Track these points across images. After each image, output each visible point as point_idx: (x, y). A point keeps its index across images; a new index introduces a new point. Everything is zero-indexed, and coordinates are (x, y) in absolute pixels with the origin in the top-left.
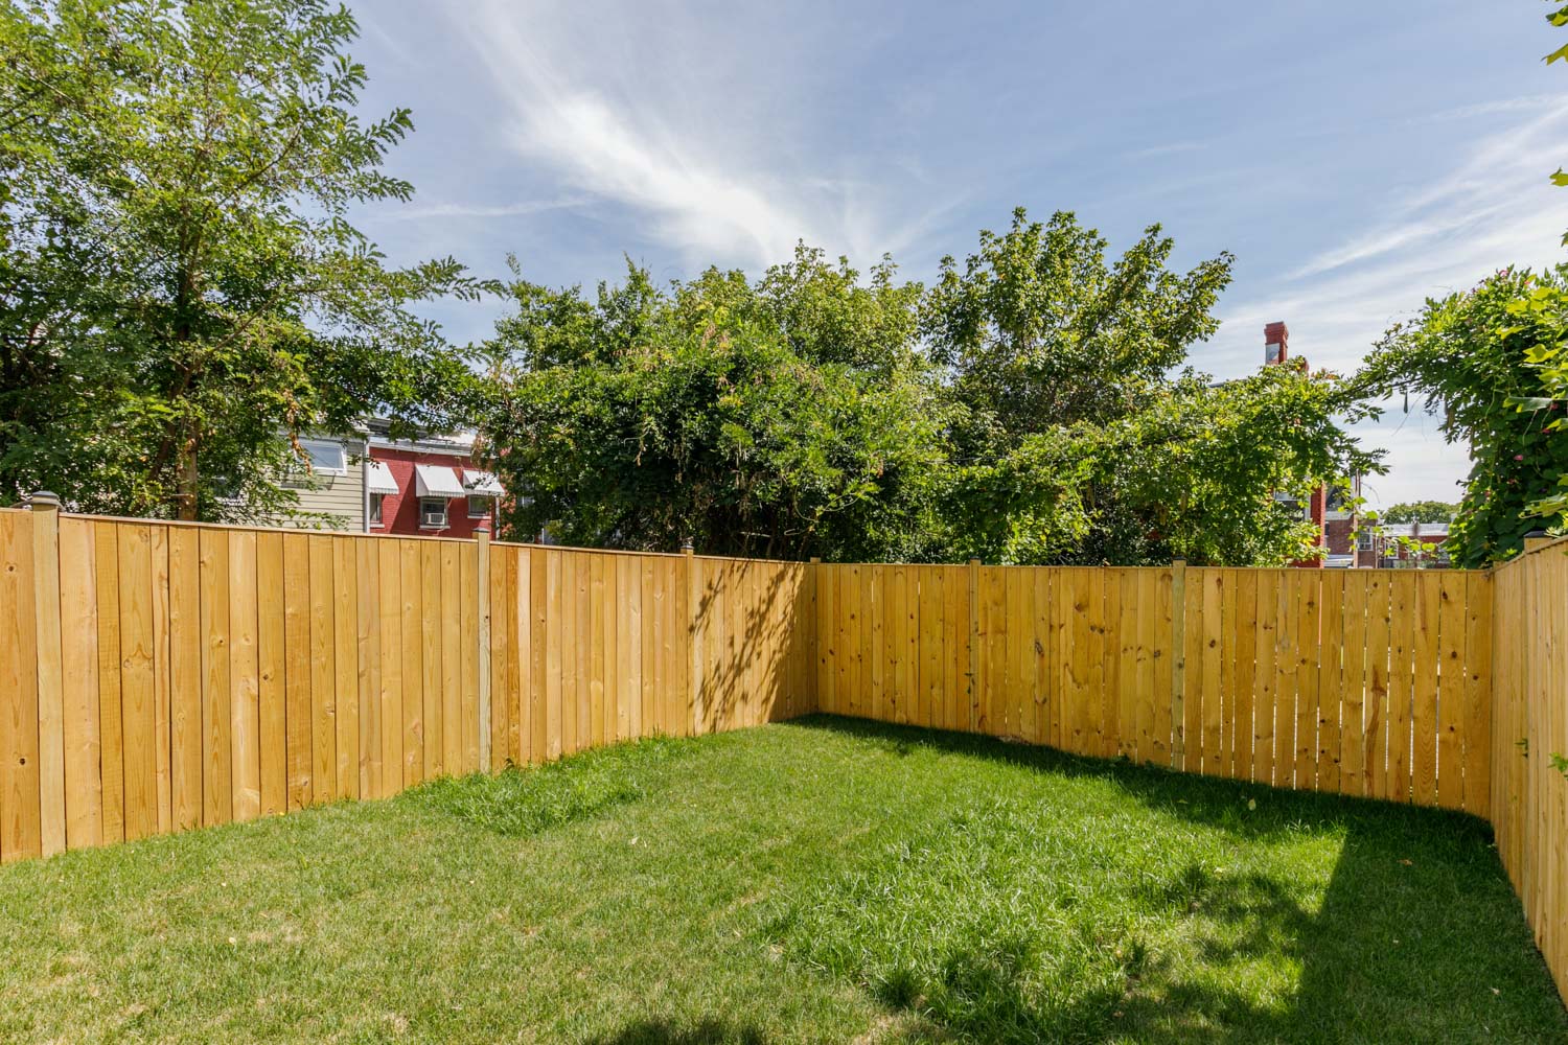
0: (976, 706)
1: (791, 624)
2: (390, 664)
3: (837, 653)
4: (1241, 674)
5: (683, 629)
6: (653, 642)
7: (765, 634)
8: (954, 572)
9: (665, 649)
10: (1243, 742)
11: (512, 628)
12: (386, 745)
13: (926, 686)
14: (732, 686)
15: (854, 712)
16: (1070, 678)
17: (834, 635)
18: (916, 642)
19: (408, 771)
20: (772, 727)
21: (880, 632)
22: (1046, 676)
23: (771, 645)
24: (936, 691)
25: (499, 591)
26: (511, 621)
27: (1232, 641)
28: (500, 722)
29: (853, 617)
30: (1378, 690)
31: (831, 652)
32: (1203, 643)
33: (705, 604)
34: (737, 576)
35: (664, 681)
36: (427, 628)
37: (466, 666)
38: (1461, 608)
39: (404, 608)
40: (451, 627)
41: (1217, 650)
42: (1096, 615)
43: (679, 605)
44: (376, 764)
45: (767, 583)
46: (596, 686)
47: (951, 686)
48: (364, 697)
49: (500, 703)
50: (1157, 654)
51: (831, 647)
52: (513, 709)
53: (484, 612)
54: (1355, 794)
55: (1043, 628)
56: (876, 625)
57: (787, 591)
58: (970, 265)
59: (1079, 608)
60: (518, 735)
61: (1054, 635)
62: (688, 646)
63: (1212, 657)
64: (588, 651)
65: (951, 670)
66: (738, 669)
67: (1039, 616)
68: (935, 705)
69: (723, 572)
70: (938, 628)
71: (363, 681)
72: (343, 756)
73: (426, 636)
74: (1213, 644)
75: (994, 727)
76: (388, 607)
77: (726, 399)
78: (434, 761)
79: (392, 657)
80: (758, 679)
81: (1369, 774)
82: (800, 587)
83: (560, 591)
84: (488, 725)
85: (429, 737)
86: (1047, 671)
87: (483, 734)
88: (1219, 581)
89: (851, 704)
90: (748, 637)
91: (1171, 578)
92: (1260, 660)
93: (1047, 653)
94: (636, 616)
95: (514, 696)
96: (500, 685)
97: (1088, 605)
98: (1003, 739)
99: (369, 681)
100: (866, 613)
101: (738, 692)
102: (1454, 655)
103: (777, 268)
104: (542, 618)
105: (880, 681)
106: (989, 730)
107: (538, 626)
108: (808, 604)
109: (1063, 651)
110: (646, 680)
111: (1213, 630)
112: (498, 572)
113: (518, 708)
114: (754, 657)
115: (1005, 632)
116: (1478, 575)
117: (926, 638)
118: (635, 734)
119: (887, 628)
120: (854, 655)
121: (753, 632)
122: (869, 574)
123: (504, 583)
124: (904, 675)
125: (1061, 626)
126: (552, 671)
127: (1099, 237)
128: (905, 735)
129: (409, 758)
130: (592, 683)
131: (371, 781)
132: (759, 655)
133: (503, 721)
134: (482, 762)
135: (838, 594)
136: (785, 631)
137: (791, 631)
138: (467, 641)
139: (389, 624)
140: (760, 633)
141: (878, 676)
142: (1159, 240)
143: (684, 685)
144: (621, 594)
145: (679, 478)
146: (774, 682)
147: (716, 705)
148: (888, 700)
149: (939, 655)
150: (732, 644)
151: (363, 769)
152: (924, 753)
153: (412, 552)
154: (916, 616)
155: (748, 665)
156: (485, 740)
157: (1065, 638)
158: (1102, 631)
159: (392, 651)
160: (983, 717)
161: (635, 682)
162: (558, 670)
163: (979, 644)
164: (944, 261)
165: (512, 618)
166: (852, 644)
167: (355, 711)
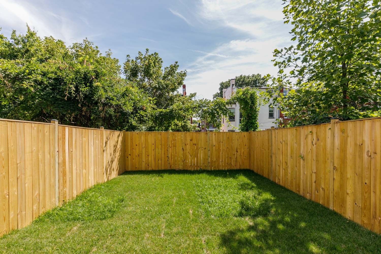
0: (169, 163)
1: (121, 148)
2: (28, 172)
3: (132, 155)
4: (218, 150)
5: (102, 151)
6: (96, 156)
7: (117, 151)
8: (164, 133)
9: (99, 158)
10: (219, 163)
11: (64, 155)
12: (27, 204)
13: (157, 160)
14: (111, 167)
15: (137, 169)
16: (189, 155)
17: (131, 150)
18: (154, 150)
19: (34, 213)
20: (119, 176)
21: (145, 149)
22: (185, 155)
23: (118, 154)
24: (160, 161)
25: (61, 142)
26: (64, 152)
27: (217, 145)
28: (61, 188)
29: (136, 145)
30: (237, 152)
31: (130, 155)
32: (213, 146)
33: (106, 143)
34: (112, 135)
35: (99, 167)
36: (40, 157)
37: (52, 170)
38: (246, 138)
39: (33, 150)
40: (47, 156)
41: (215, 147)
42: (194, 141)
43: (101, 144)
44: (24, 213)
45: (117, 137)
46: (84, 171)
47: (163, 159)
48: (19, 188)
49: (61, 181)
50: (205, 149)
51: (129, 153)
52: (65, 182)
53: (57, 150)
54: (234, 169)
55: (184, 145)
56: (143, 147)
57: (120, 139)
58: (136, 59)
59: (191, 140)
60: (66, 191)
61: (186, 146)
62: (103, 156)
63: (214, 148)
64: (82, 160)
65: (163, 155)
66: (112, 162)
67: (183, 142)
68: (159, 165)
69: (109, 134)
70: (160, 146)
71: (19, 180)
72: (12, 213)
73: (40, 160)
74: (214, 146)
75: (173, 167)
76: (28, 150)
77: (96, 84)
78: (42, 206)
79: (29, 169)
80: (115, 165)
81: (236, 166)
82: (122, 138)
83: (76, 141)
84: (58, 190)
85: (41, 198)
86: (185, 154)
87: (57, 193)
88: (215, 134)
89: (136, 168)
90: (114, 153)
91: (207, 134)
92: (221, 148)
93: (185, 150)
94: (93, 148)
95: (65, 178)
96: (61, 174)
97: (193, 140)
98: (176, 170)
99: (21, 180)
100: (141, 144)
101: (112, 168)
102: (246, 145)
103: (77, 44)
104: (71, 150)
105: (145, 161)
106: (172, 168)
107: (70, 152)
108: (124, 142)
109: (188, 149)
110: (95, 167)
111: (214, 143)
112: (60, 135)
113: (66, 182)
114: (115, 158)
115: (176, 146)
116: (248, 133)
117: (157, 150)
118: (93, 185)
119: (146, 148)
120: (137, 155)
121: (115, 151)
122: (141, 134)
123: (62, 139)
124: (151, 159)
125: (187, 144)
126: (74, 168)
127: (162, 60)
128: (159, 172)
129: (35, 208)
130: (84, 170)
131: (22, 220)
132: (116, 157)
133: (62, 187)
134: (56, 203)
135: (132, 139)
136: (120, 150)
137: (121, 150)
138: (52, 160)
139: (28, 156)
140: (116, 151)
141: (144, 159)
142: (177, 65)
143: (102, 167)
144: (90, 141)
145: (80, 105)
146: (118, 164)
147: (108, 173)
148: (147, 165)
149: (160, 153)
150: (111, 155)
151: (19, 216)
152: (166, 176)
153: (35, 128)
154: (154, 144)
155: (114, 160)
156: (57, 195)
157: (188, 146)
158: (195, 145)
159: (29, 167)
160: (171, 166)
161: (92, 168)
162: (76, 167)
163: (170, 150)
164: (128, 56)
165: (64, 151)
166: (136, 152)
167: (16, 193)
